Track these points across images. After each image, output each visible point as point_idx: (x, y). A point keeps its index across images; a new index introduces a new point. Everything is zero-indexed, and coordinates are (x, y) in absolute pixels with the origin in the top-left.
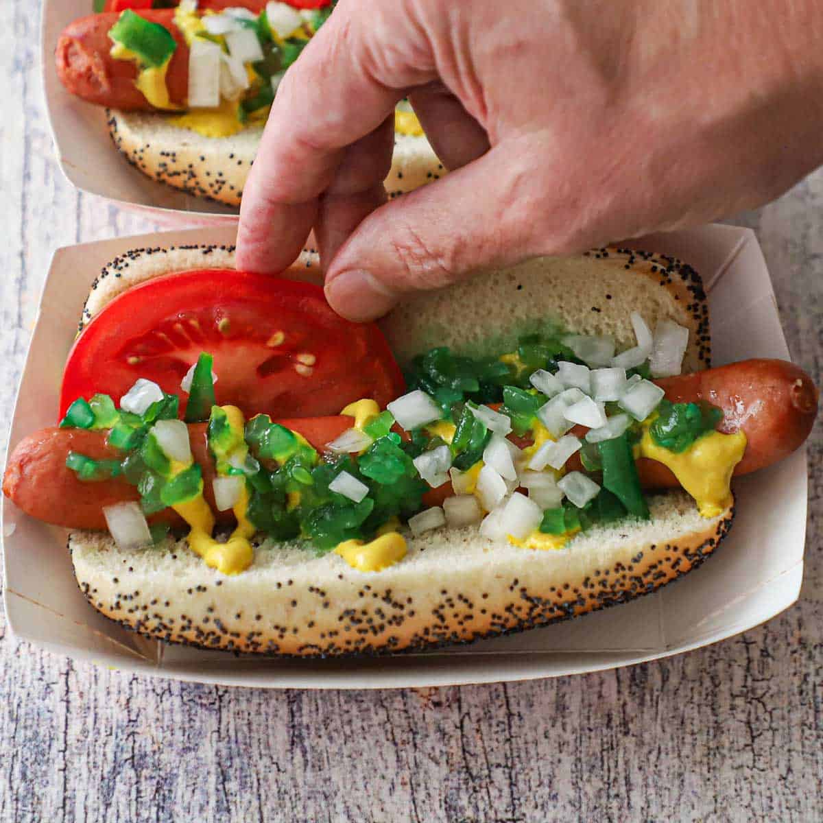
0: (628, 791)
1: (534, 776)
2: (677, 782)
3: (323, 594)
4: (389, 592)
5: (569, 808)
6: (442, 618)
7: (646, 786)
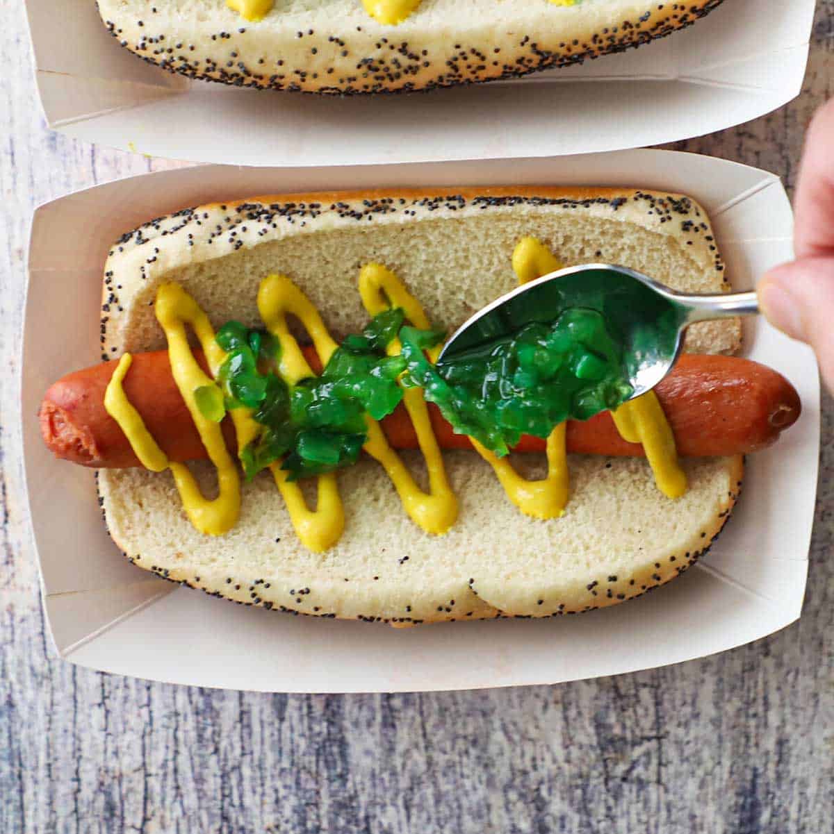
0: (766, 710)
1: (678, 695)
2: (812, 703)
5: (710, 727)
7: (783, 706)
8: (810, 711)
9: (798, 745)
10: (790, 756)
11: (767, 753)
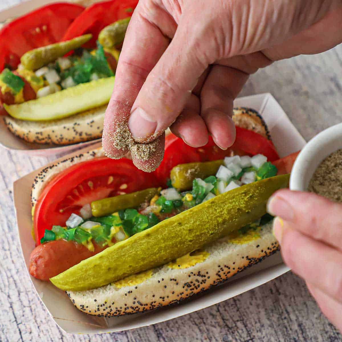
0: (288, 315)
1: (252, 320)
2: (305, 306)
3: (175, 280)
4: (199, 272)
5: (270, 328)
6: (220, 276)
7: (294, 311)
8: (305, 310)
9: (307, 324)
10: (306, 329)
11: (296, 331)
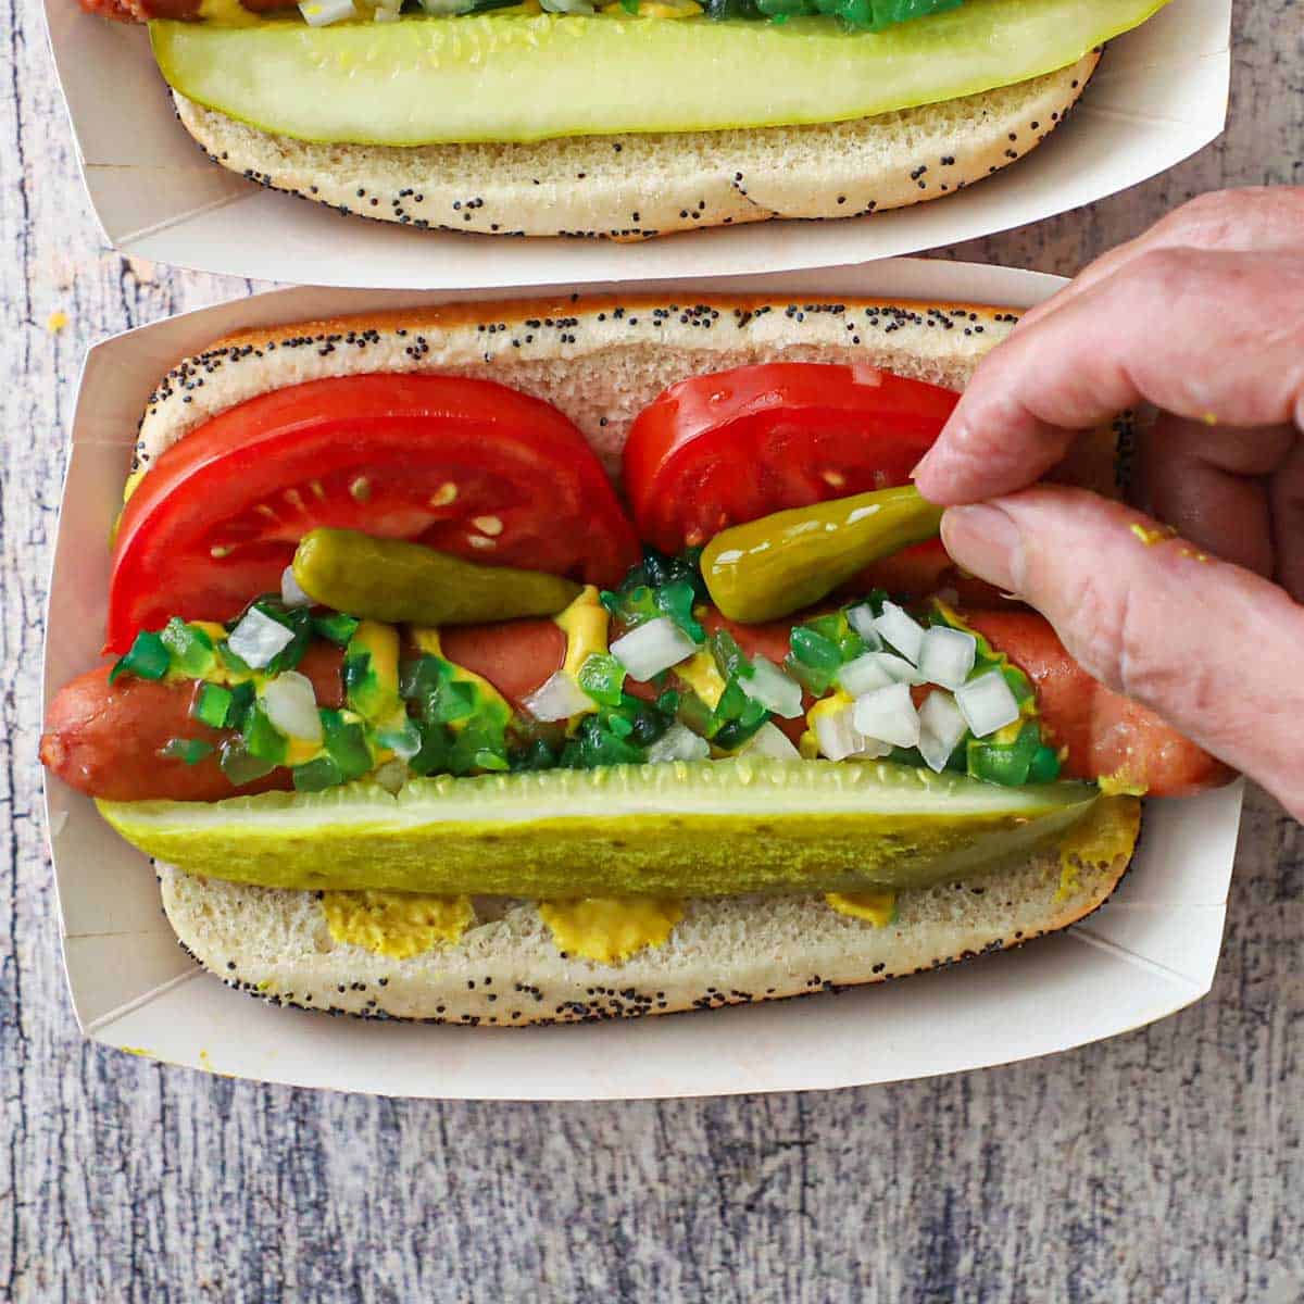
0: (967, 1100)
2: (1036, 1089)
5: (882, 1126)
7: (992, 1093)
8: (1033, 1101)
9: (1016, 1153)
10: (1003, 1170)
11: (967, 1167)
